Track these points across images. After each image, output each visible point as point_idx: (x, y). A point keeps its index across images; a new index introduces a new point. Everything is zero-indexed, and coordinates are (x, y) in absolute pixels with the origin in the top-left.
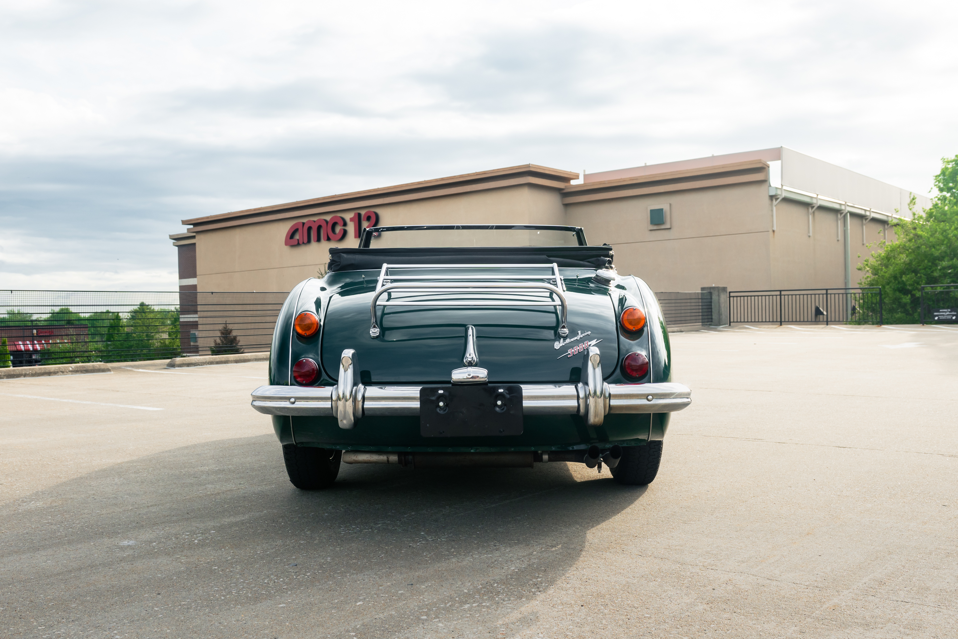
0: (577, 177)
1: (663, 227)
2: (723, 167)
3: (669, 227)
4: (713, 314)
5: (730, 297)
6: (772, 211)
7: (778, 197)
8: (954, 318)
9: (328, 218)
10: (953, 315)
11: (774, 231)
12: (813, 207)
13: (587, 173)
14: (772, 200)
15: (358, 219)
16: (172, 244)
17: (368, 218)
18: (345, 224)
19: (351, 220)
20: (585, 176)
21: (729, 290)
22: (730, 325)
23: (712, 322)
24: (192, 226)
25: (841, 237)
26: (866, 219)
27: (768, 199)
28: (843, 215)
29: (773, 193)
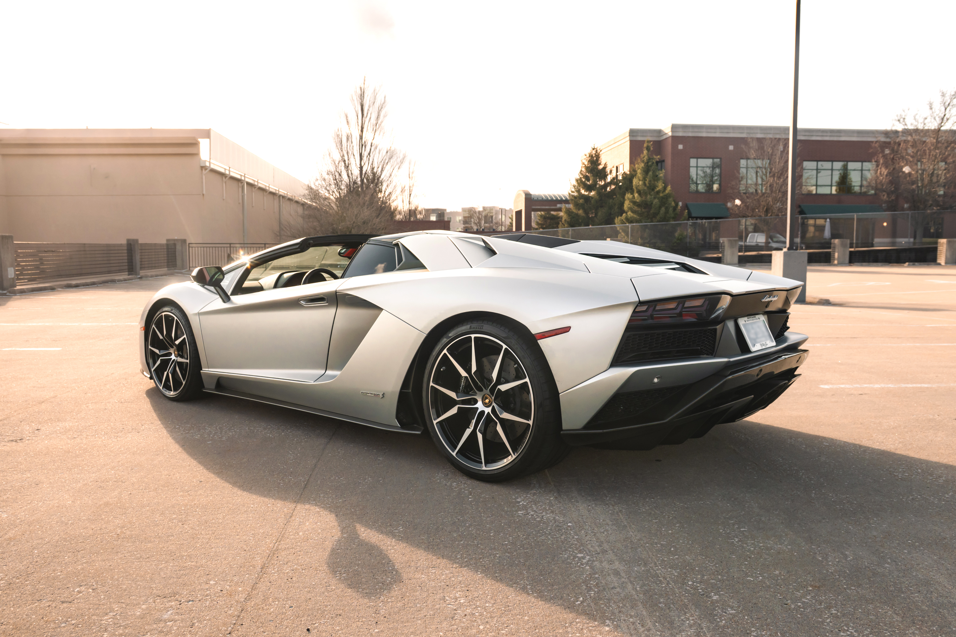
2: (163, 139)
3: (112, 184)
4: (177, 261)
5: (189, 247)
6: (202, 178)
7: (207, 168)
11: (203, 195)
12: (226, 177)
14: (202, 170)
21: (188, 242)
22: (190, 269)
23: (176, 267)
25: (241, 201)
26: (255, 188)
27: (198, 169)
28: (242, 184)
29: (202, 164)
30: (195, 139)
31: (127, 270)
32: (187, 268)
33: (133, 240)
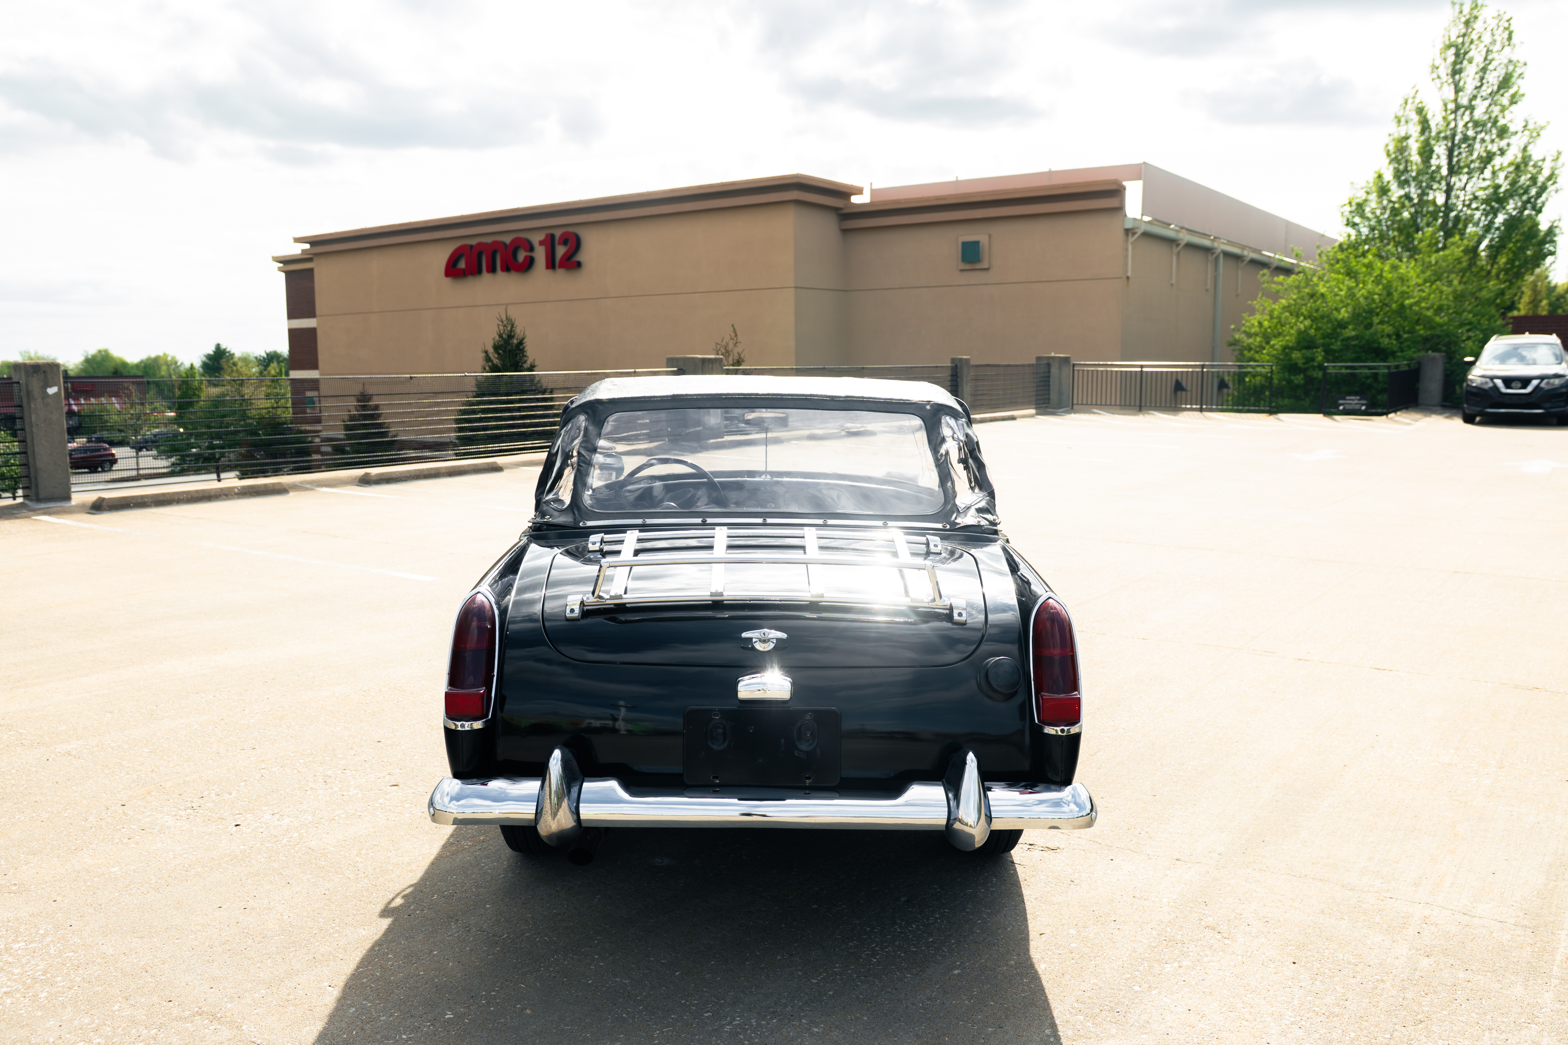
0: (859, 191)
1: (978, 266)
3: (986, 266)
4: (1051, 393)
5: (1073, 370)
6: (1127, 250)
7: (1137, 230)
8: (1363, 408)
9: (507, 239)
10: (1363, 405)
11: (1128, 278)
12: (1178, 245)
13: (874, 187)
14: (1127, 236)
15: (550, 243)
16: (277, 269)
17: (564, 241)
18: (531, 248)
19: (541, 243)
20: (873, 192)
21: (1072, 363)
22: (1072, 408)
23: (1049, 403)
24: (307, 246)
25: (1210, 285)
26: (1243, 261)
27: (1121, 234)
28: (1215, 256)
29: (1128, 225)
30: (1118, 182)
32: (1067, 407)
33: (961, 360)
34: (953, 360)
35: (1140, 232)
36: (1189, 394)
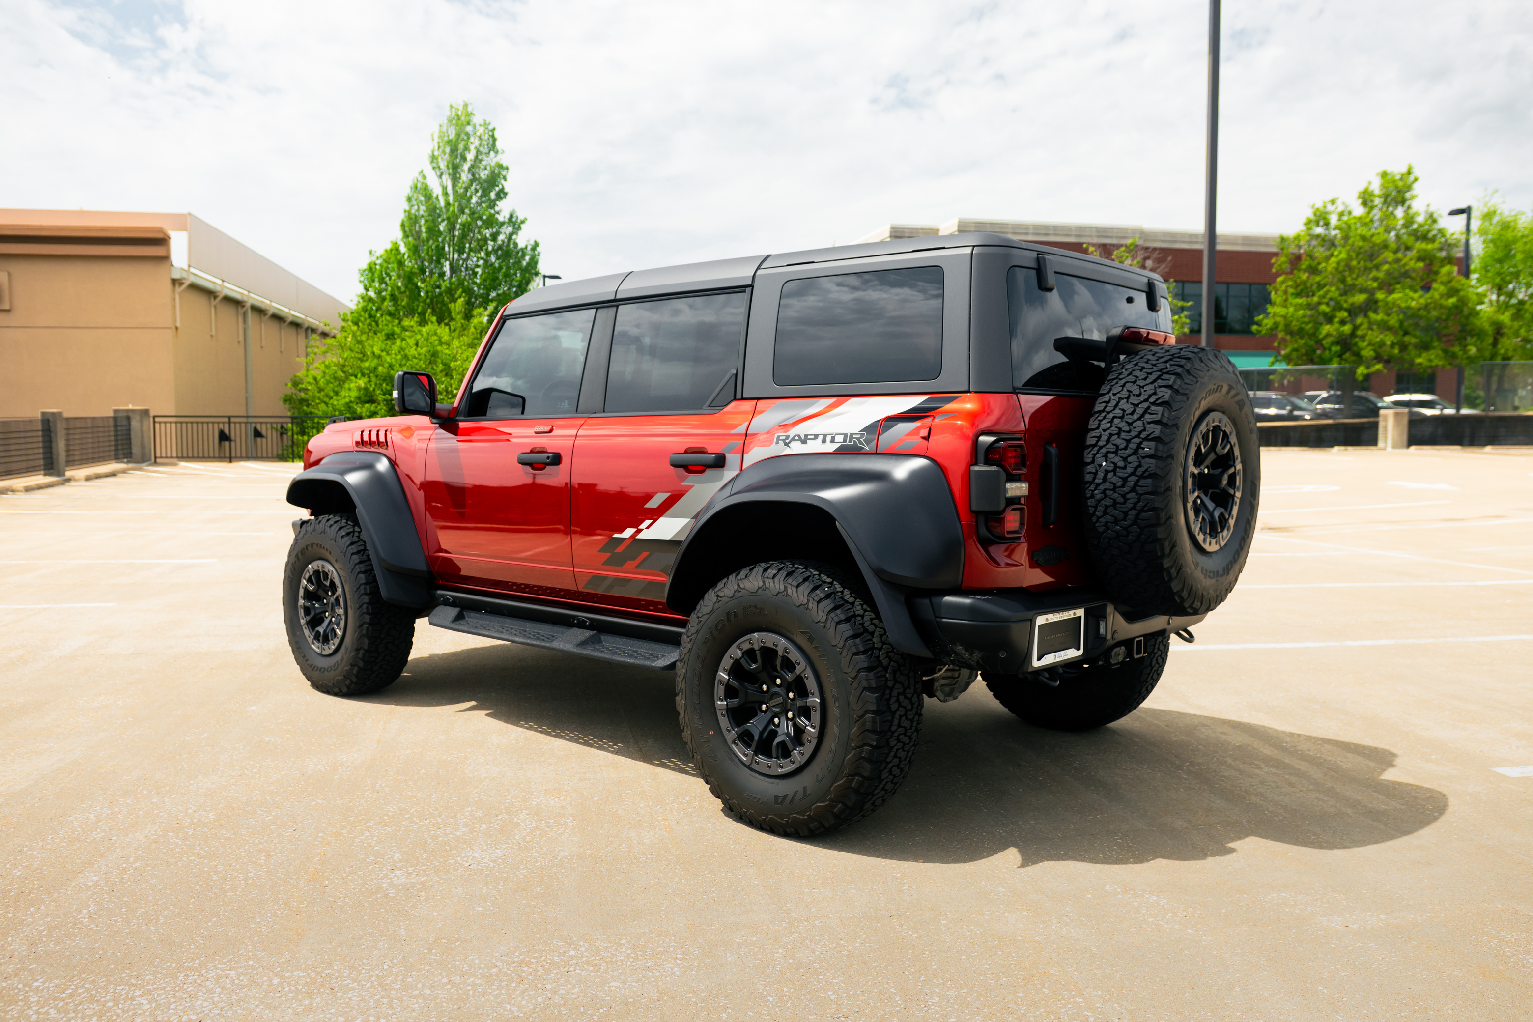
2: (103, 229)
3: (7, 307)
4: (133, 447)
5: (154, 422)
6: (174, 299)
7: (184, 281)
11: (177, 328)
14: (174, 285)
21: (152, 414)
22: (155, 461)
23: (131, 457)
25: (241, 338)
26: (265, 315)
27: (169, 284)
28: (244, 309)
29: (176, 275)
30: (161, 230)
31: (42, 468)
32: (150, 460)
33: (53, 414)
34: (43, 414)
35: (187, 283)
36: (233, 444)
